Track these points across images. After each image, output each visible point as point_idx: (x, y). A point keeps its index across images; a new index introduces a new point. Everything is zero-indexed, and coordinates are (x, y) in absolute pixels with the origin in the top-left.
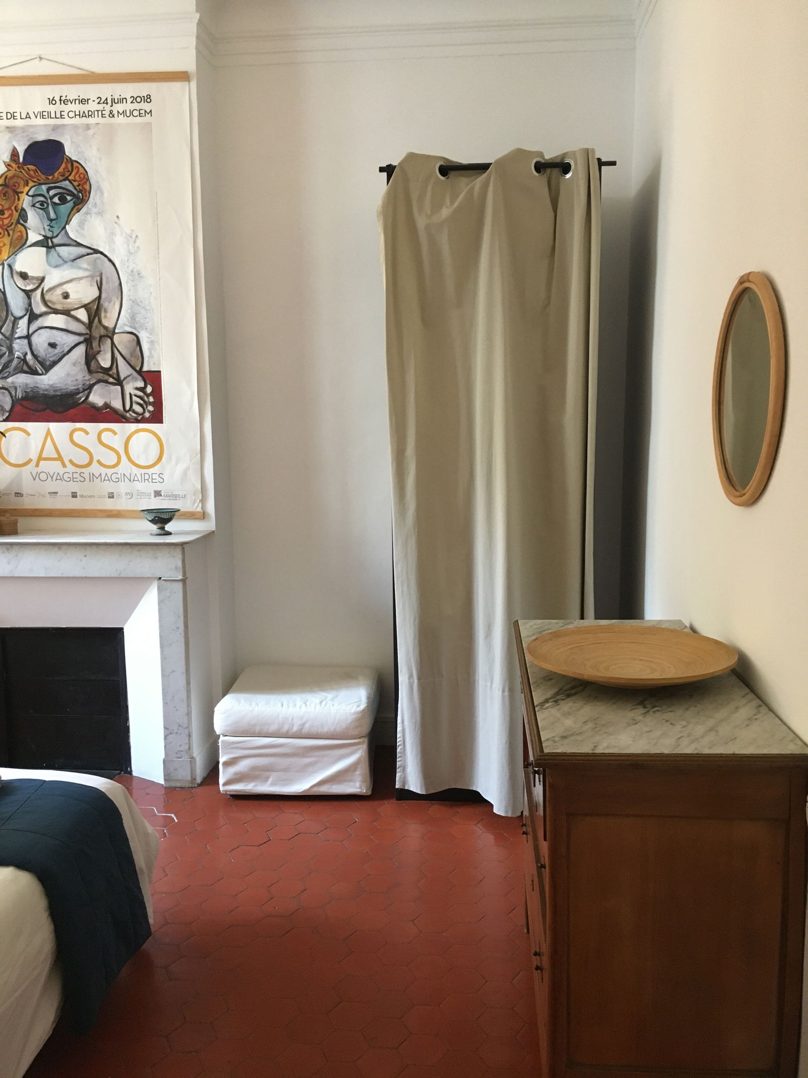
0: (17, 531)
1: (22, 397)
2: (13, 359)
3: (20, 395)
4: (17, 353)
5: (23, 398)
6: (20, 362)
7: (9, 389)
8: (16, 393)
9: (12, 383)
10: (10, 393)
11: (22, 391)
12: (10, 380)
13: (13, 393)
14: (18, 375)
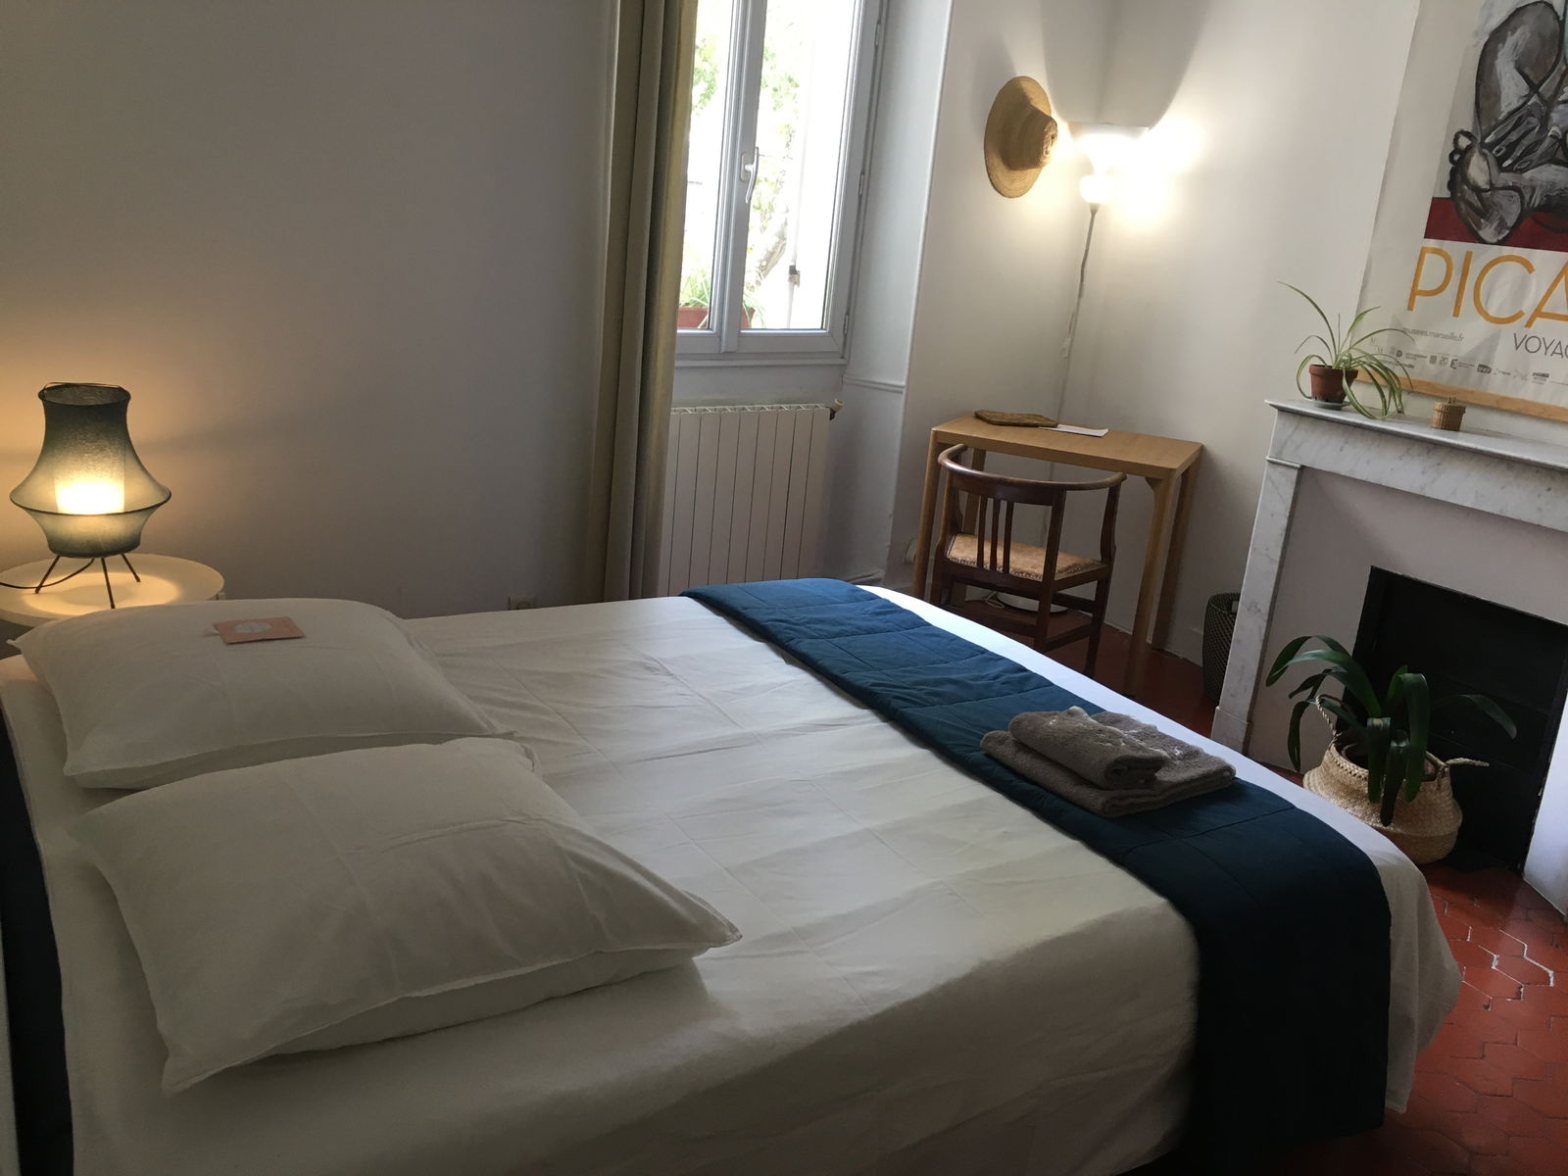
0: (1459, 427)
1: (1539, 205)
2: (1545, 138)
3: (1537, 200)
4: (1554, 129)
5: (1540, 208)
6: (1554, 144)
7: (1523, 190)
8: (1531, 197)
9: (1531, 180)
10: (1522, 197)
11: (1541, 194)
12: (1527, 175)
13: (1527, 197)
14: (1544, 166)
